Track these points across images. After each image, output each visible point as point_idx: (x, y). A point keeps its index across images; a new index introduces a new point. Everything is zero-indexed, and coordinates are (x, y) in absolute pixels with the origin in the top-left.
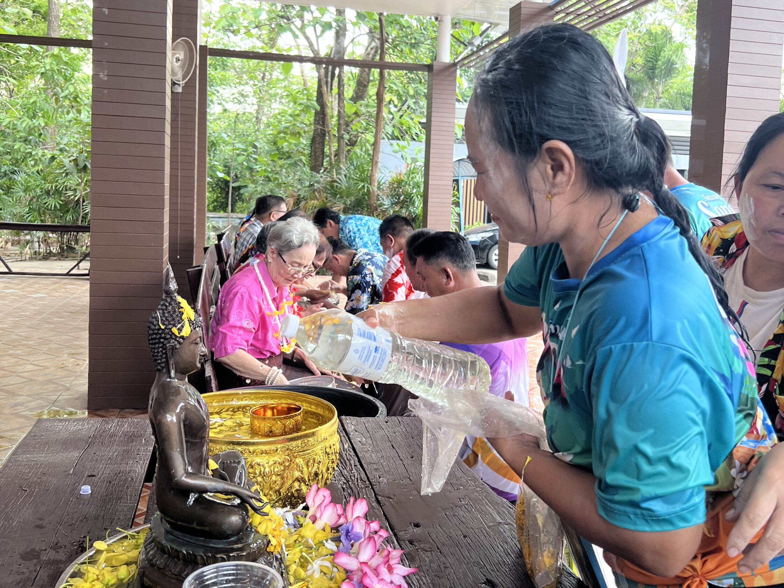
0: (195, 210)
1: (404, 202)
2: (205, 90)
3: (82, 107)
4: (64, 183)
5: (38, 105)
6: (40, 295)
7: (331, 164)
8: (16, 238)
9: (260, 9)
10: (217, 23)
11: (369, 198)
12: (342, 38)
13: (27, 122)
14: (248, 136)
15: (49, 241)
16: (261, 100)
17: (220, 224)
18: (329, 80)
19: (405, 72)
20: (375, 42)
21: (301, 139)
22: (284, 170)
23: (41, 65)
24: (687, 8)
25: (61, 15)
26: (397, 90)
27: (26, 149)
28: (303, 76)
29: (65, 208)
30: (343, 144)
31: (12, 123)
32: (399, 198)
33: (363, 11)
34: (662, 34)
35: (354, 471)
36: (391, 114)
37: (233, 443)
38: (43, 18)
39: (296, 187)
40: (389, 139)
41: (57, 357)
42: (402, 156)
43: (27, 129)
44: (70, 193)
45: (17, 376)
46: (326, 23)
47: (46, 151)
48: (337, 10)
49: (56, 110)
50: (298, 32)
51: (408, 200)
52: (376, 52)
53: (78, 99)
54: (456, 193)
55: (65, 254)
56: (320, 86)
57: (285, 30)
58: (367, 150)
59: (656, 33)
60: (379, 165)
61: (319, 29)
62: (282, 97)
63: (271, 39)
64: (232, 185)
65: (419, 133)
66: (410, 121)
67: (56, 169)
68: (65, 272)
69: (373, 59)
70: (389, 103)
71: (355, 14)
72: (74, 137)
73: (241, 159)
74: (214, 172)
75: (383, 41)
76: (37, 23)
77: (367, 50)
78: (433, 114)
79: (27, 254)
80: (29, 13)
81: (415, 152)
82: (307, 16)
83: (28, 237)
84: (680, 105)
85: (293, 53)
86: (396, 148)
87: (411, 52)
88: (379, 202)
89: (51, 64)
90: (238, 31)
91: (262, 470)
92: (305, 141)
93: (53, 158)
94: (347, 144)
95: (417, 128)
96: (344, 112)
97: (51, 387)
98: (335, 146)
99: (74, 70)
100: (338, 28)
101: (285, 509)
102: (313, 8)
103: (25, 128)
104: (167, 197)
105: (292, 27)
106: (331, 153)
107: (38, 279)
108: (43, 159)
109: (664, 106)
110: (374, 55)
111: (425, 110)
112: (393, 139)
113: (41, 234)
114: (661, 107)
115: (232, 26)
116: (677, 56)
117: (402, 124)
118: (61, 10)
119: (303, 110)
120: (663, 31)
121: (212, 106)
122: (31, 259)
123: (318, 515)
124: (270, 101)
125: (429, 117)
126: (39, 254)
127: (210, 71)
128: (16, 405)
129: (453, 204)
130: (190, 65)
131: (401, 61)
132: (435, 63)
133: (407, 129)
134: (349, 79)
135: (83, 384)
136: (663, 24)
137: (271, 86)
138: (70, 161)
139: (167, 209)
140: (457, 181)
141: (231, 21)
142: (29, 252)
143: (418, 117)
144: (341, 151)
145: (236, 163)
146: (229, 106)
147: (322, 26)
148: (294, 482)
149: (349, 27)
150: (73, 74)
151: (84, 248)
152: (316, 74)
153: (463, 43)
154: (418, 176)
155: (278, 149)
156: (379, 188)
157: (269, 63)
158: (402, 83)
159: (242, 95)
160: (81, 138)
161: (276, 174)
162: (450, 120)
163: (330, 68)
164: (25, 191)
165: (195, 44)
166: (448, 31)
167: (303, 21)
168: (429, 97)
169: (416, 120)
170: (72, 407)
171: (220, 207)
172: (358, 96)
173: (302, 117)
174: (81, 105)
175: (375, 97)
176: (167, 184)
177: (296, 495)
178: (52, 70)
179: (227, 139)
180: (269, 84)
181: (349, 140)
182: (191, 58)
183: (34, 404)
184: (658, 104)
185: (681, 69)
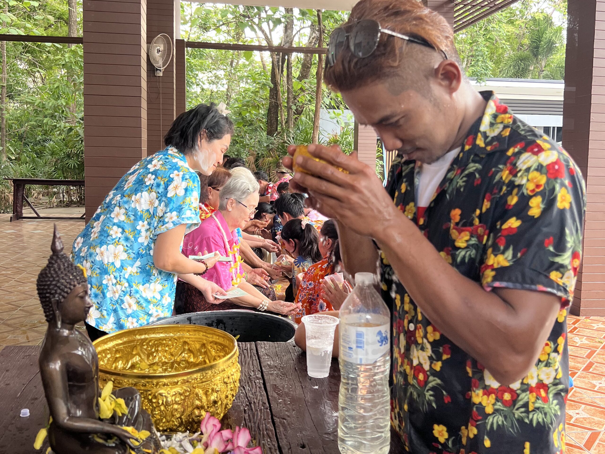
4: (80, 148)
5: (61, 89)
7: (282, 129)
8: (46, 191)
9: (226, 10)
12: (290, 30)
13: (52, 102)
15: (71, 192)
16: (230, 81)
18: (281, 64)
20: (315, 33)
21: (260, 110)
22: (247, 135)
23: (63, 59)
27: (52, 123)
28: (262, 62)
29: (81, 167)
30: (292, 113)
31: (41, 103)
33: (305, 9)
34: (544, 20)
38: (65, 23)
39: (256, 148)
40: (327, 108)
42: (337, 122)
43: (53, 107)
46: (276, 19)
47: (67, 124)
48: (286, 9)
50: (256, 28)
52: (316, 41)
54: (380, 149)
56: (274, 69)
57: (246, 26)
58: (310, 118)
59: (539, 19)
60: (319, 128)
61: (271, 24)
62: (247, 79)
63: (237, 34)
67: (74, 137)
68: (80, 216)
69: (314, 46)
71: (299, 12)
75: (321, 32)
76: (60, 27)
77: (309, 39)
79: (54, 202)
80: (52, 19)
81: (348, 118)
82: (263, 15)
83: (55, 190)
84: (559, 76)
86: (333, 115)
89: (69, 58)
90: (210, 28)
92: (263, 112)
93: (71, 129)
94: (294, 113)
96: (292, 88)
98: (285, 115)
100: (286, 23)
102: (267, 8)
103: (51, 107)
106: (282, 121)
108: (64, 130)
109: (546, 77)
110: (315, 44)
112: (331, 109)
113: (64, 187)
114: (544, 78)
116: (556, 37)
117: (337, 96)
119: (261, 88)
120: (545, 18)
122: (57, 206)
123: (209, 442)
124: (239, 81)
126: (64, 203)
129: (377, 158)
130: (169, 54)
136: (545, 12)
137: (238, 70)
144: (290, 119)
146: (205, 86)
147: (274, 22)
148: (194, 409)
149: (295, 21)
154: (349, 137)
155: (243, 118)
157: (236, 52)
161: (241, 138)
163: (281, 55)
164: (52, 155)
165: (172, 38)
167: (260, 19)
172: (303, 76)
173: (260, 93)
176: (144, 148)
177: (196, 420)
178: (71, 62)
180: (236, 68)
181: (296, 110)
182: (169, 49)
184: (541, 75)
185: (559, 47)
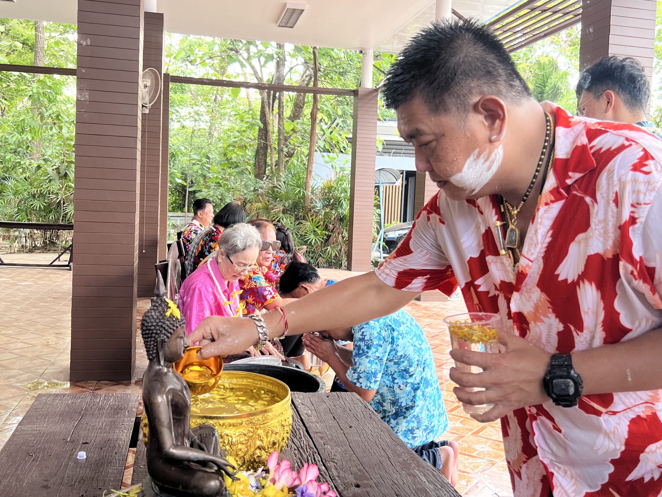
0: (159, 212)
1: (333, 205)
2: (168, 110)
3: (63, 124)
4: (48, 188)
5: (26, 122)
6: (27, 283)
7: (272, 172)
8: (7, 234)
9: (214, 43)
10: (178, 54)
11: (304, 201)
12: (282, 68)
13: (17, 137)
14: (202, 148)
15: (35, 237)
16: (213, 118)
17: (178, 222)
18: (271, 102)
19: (334, 96)
20: (309, 71)
21: (247, 151)
22: (233, 178)
23: (29, 89)
24: (570, 43)
25: (46, 46)
26: (327, 111)
27: (16, 159)
28: (248, 98)
29: (48, 209)
30: (282, 155)
31: (4, 137)
32: (330, 201)
33: (300, 46)
34: (549, 64)
35: (303, 439)
36: (323, 131)
37: (206, 417)
38: (31, 49)
39: (243, 192)
40: (321, 151)
41: (43, 336)
42: (332, 166)
43: (17, 142)
44: (52, 196)
45: (9, 352)
46: (268, 55)
47: (32, 161)
48: (277, 44)
49: (41, 127)
50: (245, 63)
51: (336, 204)
52: (310, 79)
53: (60, 118)
54: (378, 197)
55: (48, 247)
56: (263, 107)
57: (235, 61)
58: (302, 161)
59: (544, 63)
60: (313, 173)
61: (263, 59)
62: (231, 116)
63: (222, 68)
64: (188, 190)
65: (346, 147)
66: (339, 137)
67: (41, 176)
68: (49, 263)
69: (307, 84)
70: (321, 121)
71: (293, 48)
72: (55, 149)
73: (196, 168)
74: (173, 178)
75: (316, 70)
76: (26, 53)
77: (302, 77)
78: (358, 131)
79: (15, 247)
80: (20, 45)
81: (343, 163)
82: (253, 49)
83: (17, 233)
85: (241, 79)
86: (327, 159)
87: (340, 79)
88: (312, 205)
89: (38, 88)
90: (196, 61)
91: (230, 439)
92: (250, 153)
93: (39, 167)
94: (285, 155)
95: (345, 142)
96: (284, 129)
97: (38, 361)
98: (275, 157)
99: (56, 93)
100: (278, 59)
101: (249, 473)
102: (258, 43)
103: (15, 141)
104: (138, 202)
105: (240, 58)
106: (272, 164)
107: (26, 269)
108: (29, 167)
110: (309, 81)
111: (351, 128)
112: (324, 152)
113: (28, 231)
115: (189, 56)
116: (562, 83)
117: (331, 139)
118: (46, 42)
119: (249, 127)
120: (550, 62)
121: (172, 123)
122: (19, 251)
123: (277, 478)
124: (221, 119)
125: (355, 133)
126: (26, 248)
127: (171, 94)
128: (9, 377)
129: (374, 206)
130: (156, 91)
131: (331, 87)
132: (360, 89)
133: (336, 143)
134: (287, 101)
135: (66, 360)
136: (550, 55)
137: (222, 107)
138: (53, 170)
139: (138, 212)
140: (378, 187)
141: (189, 53)
142: (17, 246)
143: (345, 133)
144: (281, 162)
145: (192, 172)
146: (186, 123)
147: (266, 58)
148: (256, 449)
149: (288, 58)
150: (56, 97)
151: (64, 242)
152: (260, 97)
153: (383, 72)
154: (345, 183)
155: (227, 160)
156: (312, 193)
157: (220, 87)
158: (331, 105)
159: (198, 114)
160: (62, 150)
161: (225, 180)
162: (373, 136)
163: (272, 92)
164: (14, 194)
165: (160, 73)
166: (371, 62)
167: (249, 54)
168: (355, 117)
169: (344, 136)
170: (57, 379)
171: (178, 208)
172: (295, 116)
173: (248, 133)
174: (62, 122)
175: (309, 116)
176: (138, 192)
177: (257, 460)
178: (38, 93)
179: (185, 151)
180: (220, 105)
181: (287, 153)
182: (157, 85)
183: (25, 376)
185: (565, 94)
